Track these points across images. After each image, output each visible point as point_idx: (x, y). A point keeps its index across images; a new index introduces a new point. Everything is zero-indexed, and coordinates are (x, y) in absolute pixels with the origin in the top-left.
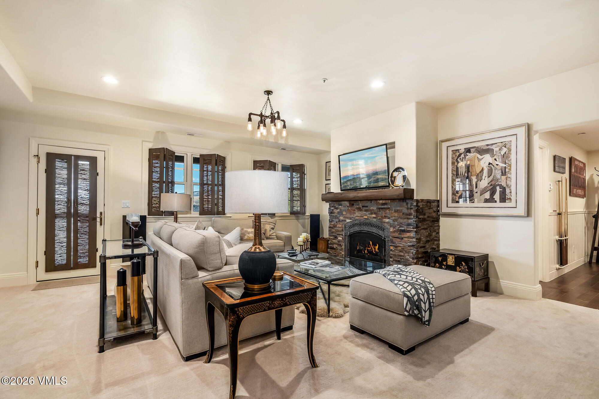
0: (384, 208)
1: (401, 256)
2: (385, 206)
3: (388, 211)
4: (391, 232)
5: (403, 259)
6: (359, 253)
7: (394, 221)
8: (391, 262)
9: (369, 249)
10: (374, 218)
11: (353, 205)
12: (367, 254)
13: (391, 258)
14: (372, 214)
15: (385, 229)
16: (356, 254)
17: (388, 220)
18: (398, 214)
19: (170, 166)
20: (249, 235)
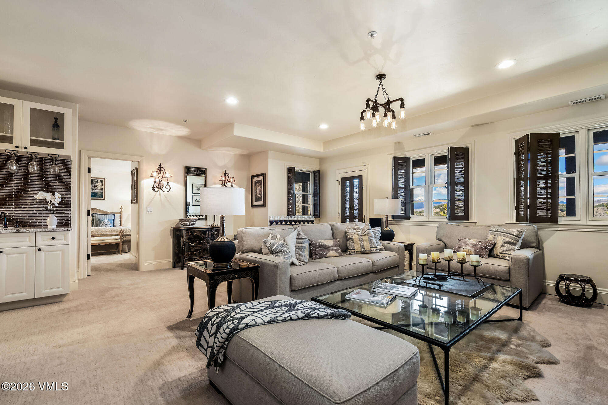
19: (401, 172)
20: (466, 247)
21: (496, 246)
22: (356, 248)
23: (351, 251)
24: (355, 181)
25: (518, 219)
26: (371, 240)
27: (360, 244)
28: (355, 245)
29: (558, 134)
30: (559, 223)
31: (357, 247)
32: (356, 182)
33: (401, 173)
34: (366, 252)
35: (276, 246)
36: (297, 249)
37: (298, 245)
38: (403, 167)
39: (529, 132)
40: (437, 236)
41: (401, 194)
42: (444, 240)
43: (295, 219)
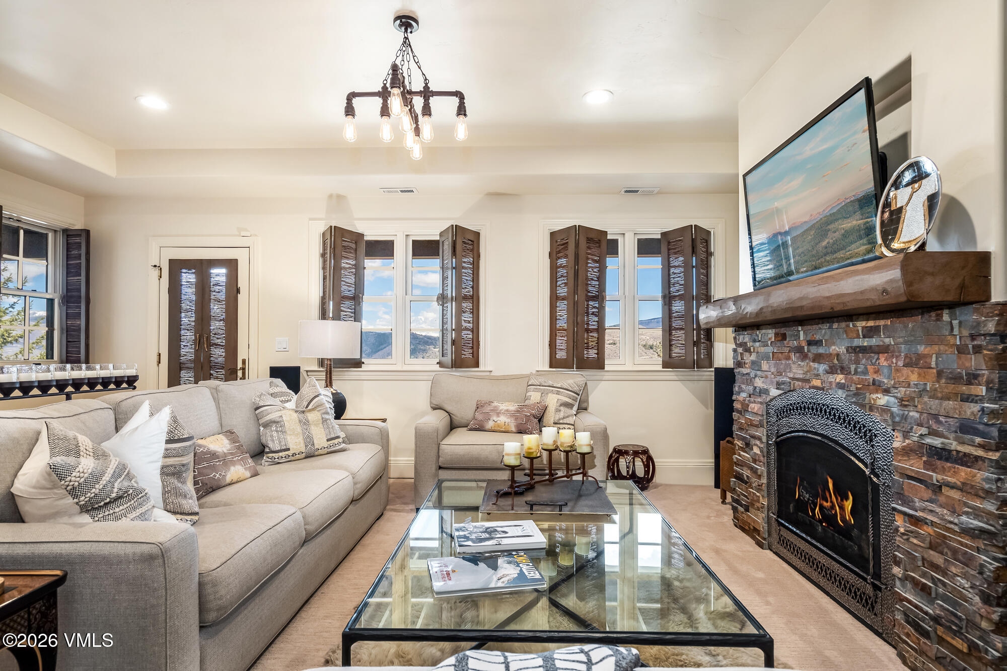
0: (871, 347)
1: (935, 567)
2: (874, 341)
3: (883, 361)
4: (897, 452)
5: (944, 584)
6: (800, 514)
7: (906, 406)
8: (898, 583)
9: (825, 504)
10: (841, 386)
11: (784, 337)
12: (820, 521)
13: (897, 563)
14: (832, 371)
15: (875, 436)
16: (793, 513)
17: (887, 398)
18: (919, 374)
19: (347, 263)
20: (499, 419)
21: (547, 411)
22: (291, 446)
23: (277, 454)
24: (214, 271)
25: (554, 363)
26: (326, 420)
27: (304, 434)
28: (289, 438)
29: (605, 233)
30: (607, 368)
31: (296, 443)
32: (219, 274)
33: (347, 266)
34: (316, 453)
35: (106, 478)
36: (168, 475)
37: (171, 461)
38: (351, 252)
39: (577, 223)
40: (432, 401)
41: (345, 312)
42: (448, 408)
43: (104, 373)
